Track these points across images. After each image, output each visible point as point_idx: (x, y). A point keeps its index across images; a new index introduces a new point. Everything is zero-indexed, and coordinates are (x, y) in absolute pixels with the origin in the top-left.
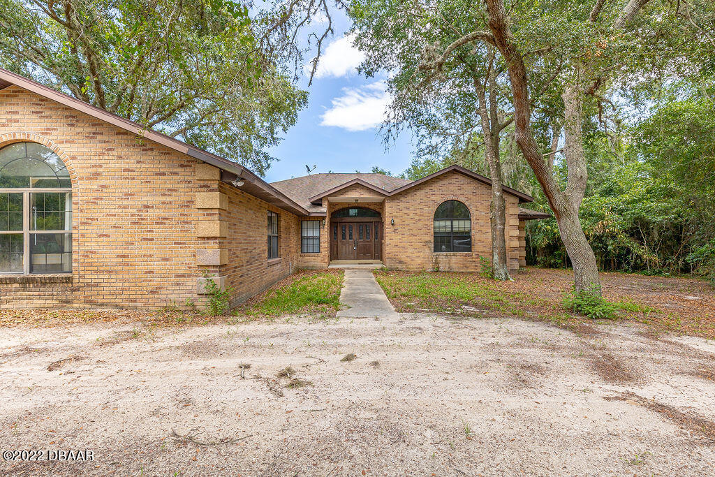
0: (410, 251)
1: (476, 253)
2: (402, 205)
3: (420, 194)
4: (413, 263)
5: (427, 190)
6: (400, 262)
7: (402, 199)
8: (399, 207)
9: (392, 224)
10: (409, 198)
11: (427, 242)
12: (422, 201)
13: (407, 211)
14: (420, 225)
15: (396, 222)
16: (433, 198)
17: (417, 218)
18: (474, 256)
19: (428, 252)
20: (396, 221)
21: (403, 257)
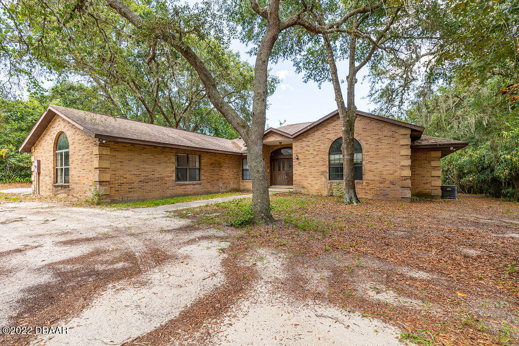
0: (311, 178)
1: (366, 181)
2: (304, 144)
3: (318, 134)
4: (311, 188)
5: (323, 130)
6: (303, 187)
7: (304, 139)
8: (302, 146)
9: (297, 159)
10: (309, 138)
11: (323, 172)
12: (319, 139)
13: (308, 148)
14: (318, 159)
15: (300, 158)
16: (328, 136)
17: (315, 153)
18: (364, 184)
19: (324, 180)
20: (300, 156)
21: (305, 184)
